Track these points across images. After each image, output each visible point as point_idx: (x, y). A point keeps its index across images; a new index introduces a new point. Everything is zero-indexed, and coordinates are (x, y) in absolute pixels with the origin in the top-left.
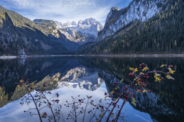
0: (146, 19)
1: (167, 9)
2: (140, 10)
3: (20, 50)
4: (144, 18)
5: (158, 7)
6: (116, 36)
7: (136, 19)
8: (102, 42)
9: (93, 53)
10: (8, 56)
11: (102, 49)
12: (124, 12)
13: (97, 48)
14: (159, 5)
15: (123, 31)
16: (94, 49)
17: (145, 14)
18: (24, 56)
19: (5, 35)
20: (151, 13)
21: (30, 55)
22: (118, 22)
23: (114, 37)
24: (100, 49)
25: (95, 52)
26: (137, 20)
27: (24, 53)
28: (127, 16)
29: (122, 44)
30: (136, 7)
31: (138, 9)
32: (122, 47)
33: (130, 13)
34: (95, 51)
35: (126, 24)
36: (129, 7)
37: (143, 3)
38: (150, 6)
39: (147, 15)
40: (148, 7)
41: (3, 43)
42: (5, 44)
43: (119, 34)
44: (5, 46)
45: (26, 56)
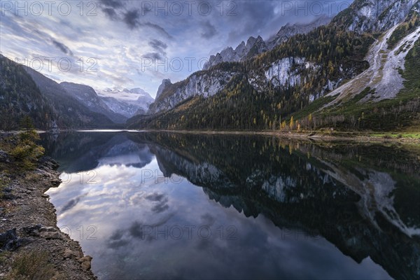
0: (208, 95)
1: (232, 87)
2: (201, 85)
3: (50, 122)
4: (206, 93)
5: (221, 84)
7: (197, 94)
9: (152, 128)
12: (182, 85)
14: (222, 83)
15: (184, 105)
16: (153, 124)
17: (207, 90)
18: (57, 130)
19: (21, 99)
20: (214, 90)
21: (65, 128)
22: (175, 95)
24: (161, 124)
25: (155, 127)
27: (56, 126)
28: (186, 91)
29: (196, 119)
30: (197, 82)
31: (199, 84)
32: (197, 123)
33: (189, 87)
35: (185, 98)
36: (188, 80)
37: (204, 79)
38: (212, 82)
39: (210, 91)
40: (210, 83)
41: (18, 111)
42: (22, 112)
43: (180, 108)
44: (22, 115)
45: (60, 130)
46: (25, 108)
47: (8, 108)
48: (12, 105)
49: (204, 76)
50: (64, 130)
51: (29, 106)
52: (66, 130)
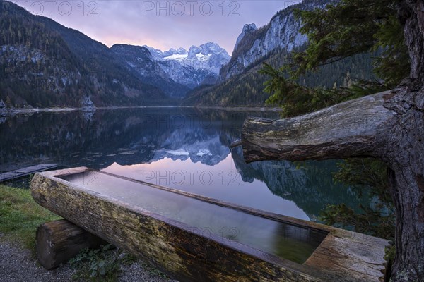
0: (294, 48)
2: (286, 31)
3: (84, 98)
4: (291, 46)
6: (245, 75)
8: (222, 85)
9: (205, 103)
10: (62, 108)
11: (219, 96)
12: (262, 34)
13: (212, 96)
15: (257, 67)
16: (207, 98)
18: (91, 108)
19: (57, 74)
21: (102, 106)
23: (241, 79)
24: (216, 98)
26: (280, 49)
27: (90, 103)
28: (266, 42)
29: (246, 89)
30: (280, 27)
31: (283, 30)
32: (245, 96)
33: (270, 37)
34: (209, 100)
35: (264, 54)
36: (270, 25)
37: (291, 21)
39: (296, 42)
40: (298, 27)
41: (54, 87)
42: (58, 88)
44: (58, 92)
45: (95, 108)
46: (61, 84)
47: (46, 84)
48: (50, 81)
49: (291, 15)
50: (101, 108)
51: (64, 81)
52: (104, 108)
